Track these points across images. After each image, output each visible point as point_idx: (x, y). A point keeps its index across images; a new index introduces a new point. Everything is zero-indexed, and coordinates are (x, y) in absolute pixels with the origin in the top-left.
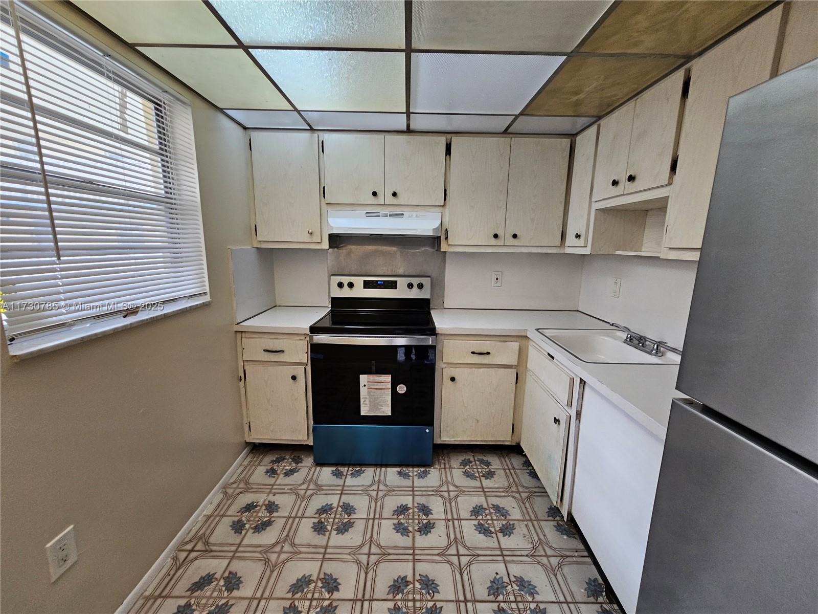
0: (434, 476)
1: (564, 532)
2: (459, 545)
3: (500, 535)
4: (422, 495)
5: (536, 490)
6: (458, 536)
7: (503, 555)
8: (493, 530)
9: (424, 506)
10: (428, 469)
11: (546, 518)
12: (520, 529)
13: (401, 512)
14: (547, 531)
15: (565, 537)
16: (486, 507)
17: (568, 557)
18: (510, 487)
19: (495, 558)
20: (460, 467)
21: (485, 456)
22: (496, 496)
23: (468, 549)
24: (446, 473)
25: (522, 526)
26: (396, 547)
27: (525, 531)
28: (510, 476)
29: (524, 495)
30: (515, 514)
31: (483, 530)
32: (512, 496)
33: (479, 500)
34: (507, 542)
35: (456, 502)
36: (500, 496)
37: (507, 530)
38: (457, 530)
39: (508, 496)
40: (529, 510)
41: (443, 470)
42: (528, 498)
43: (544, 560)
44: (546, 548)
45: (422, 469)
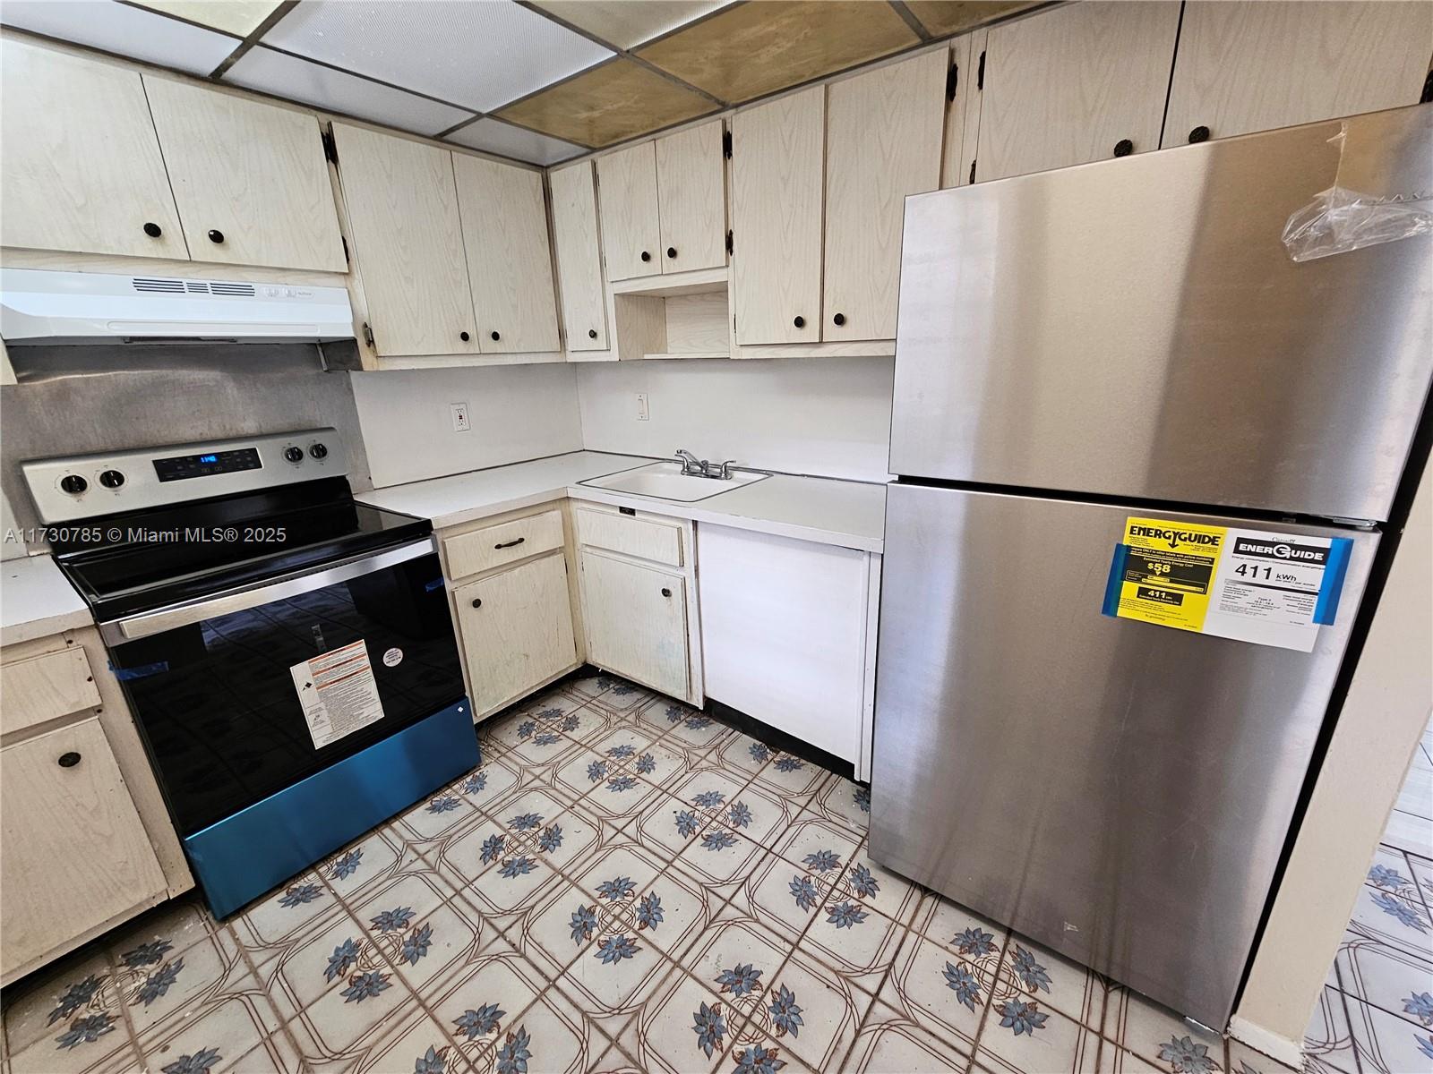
0: (496, 775)
1: (699, 725)
2: (611, 822)
3: (644, 775)
4: (504, 808)
5: (638, 705)
6: (600, 813)
7: (664, 790)
8: (632, 776)
9: (519, 818)
10: (477, 773)
11: (673, 725)
12: (658, 754)
13: (493, 850)
14: (683, 736)
15: (704, 729)
16: (603, 759)
17: (719, 744)
18: (608, 720)
19: (659, 801)
20: (524, 739)
21: (544, 706)
22: (601, 740)
23: (624, 815)
24: (510, 759)
25: (657, 749)
26: (531, 894)
27: (664, 751)
28: (598, 709)
29: (631, 718)
30: (640, 744)
31: (622, 784)
32: (620, 728)
33: (588, 758)
34: (656, 776)
35: (561, 781)
36: (607, 737)
37: (646, 765)
38: (593, 808)
39: (616, 731)
40: (650, 729)
41: (503, 759)
42: (638, 717)
43: (704, 764)
44: (697, 752)
45: (469, 779)
